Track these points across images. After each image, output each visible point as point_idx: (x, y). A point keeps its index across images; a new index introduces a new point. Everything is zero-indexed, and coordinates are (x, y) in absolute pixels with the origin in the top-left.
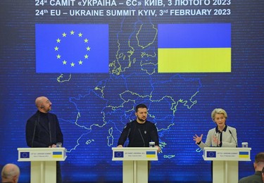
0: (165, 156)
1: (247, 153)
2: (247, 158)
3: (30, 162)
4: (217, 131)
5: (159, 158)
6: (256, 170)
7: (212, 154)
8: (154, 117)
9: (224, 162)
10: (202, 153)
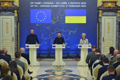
1: (90, 46)
2: (90, 48)
3: (29, 49)
4: (83, 40)
5: (65, 47)
6: (93, 51)
7: (81, 46)
8: (64, 36)
9: (84, 49)
10: (78, 46)
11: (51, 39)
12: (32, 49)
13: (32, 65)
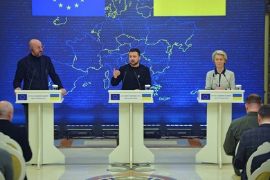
0: (161, 99)
1: (240, 95)
4: (216, 73)
5: (154, 100)
6: (248, 111)
7: (207, 97)
8: (149, 60)
9: (218, 104)
10: (197, 95)
11: (103, 70)
13: (39, 162)
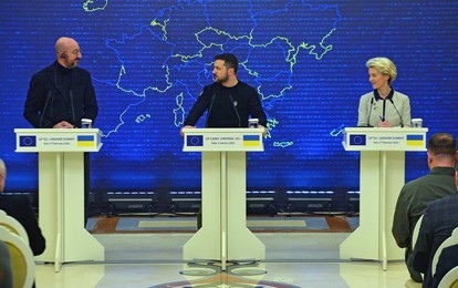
1: (420, 137)
2: (421, 146)
3: (37, 153)
4: (378, 97)
5: (265, 147)
6: (432, 167)
8: (256, 74)
9: (381, 153)
10: (342, 137)
12: (52, 155)
13: (57, 259)
